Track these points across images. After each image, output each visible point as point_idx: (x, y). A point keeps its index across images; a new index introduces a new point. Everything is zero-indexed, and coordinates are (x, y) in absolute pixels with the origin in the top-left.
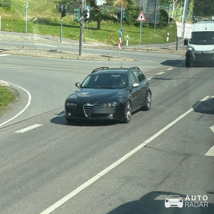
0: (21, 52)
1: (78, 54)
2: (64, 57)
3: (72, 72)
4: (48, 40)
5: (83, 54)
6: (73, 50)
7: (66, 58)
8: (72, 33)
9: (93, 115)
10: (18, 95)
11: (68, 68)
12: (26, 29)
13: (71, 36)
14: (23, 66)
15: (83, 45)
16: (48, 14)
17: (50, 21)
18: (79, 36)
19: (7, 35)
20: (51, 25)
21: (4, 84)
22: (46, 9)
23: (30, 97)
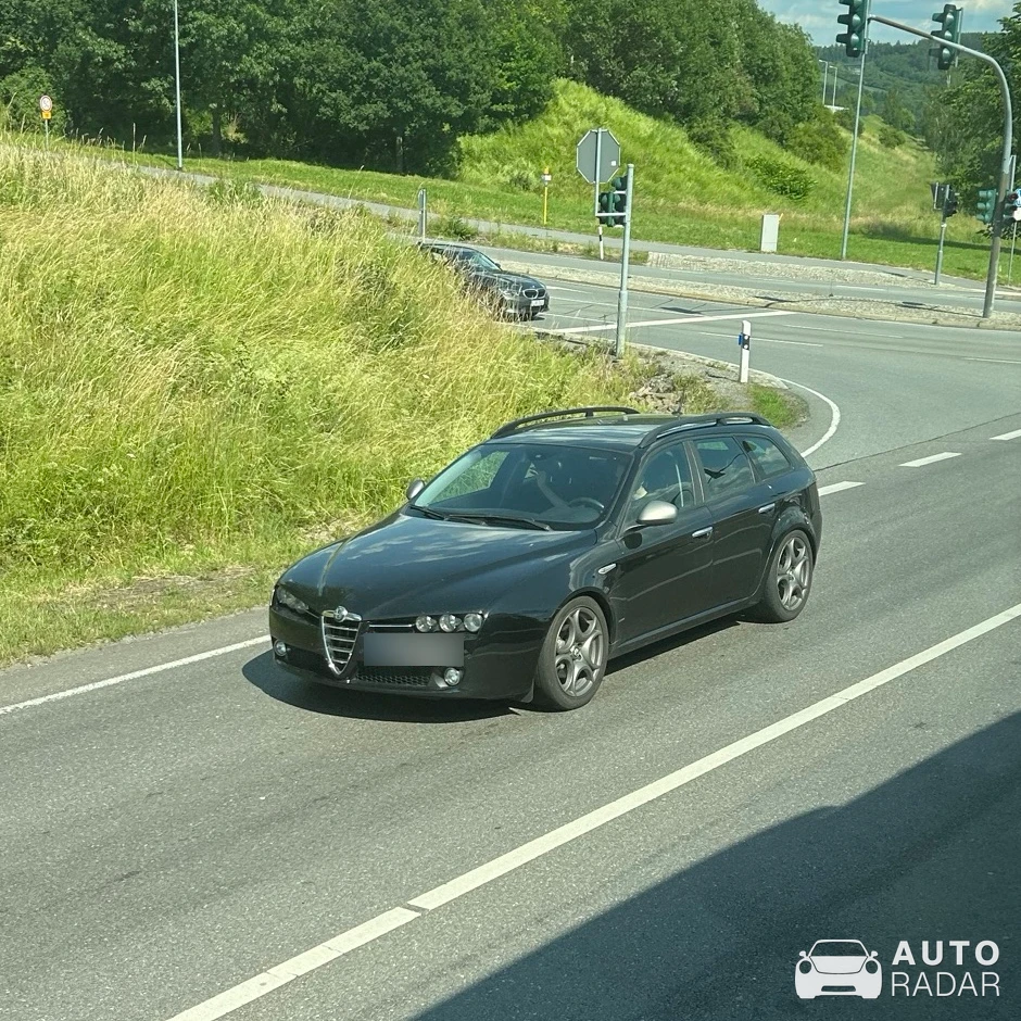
0: (826, 305)
1: (981, 315)
2: (941, 321)
3: (958, 358)
4: (901, 279)
5: (993, 315)
6: (967, 305)
7: (945, 322)
8: (969, 263)
9: (361, 668)
10: (805, 410)
11: (951, 349)
12: (845, 250)
13: (967, 270)
14: (826, 341)
15: (996, 292)
16: (906, 215)
17: (910, 232)
18: (986, 269)
19: (791, 265)
20: (912, 242)
21: (770, 381)
22: (902, 202)
23: (836, 416)
